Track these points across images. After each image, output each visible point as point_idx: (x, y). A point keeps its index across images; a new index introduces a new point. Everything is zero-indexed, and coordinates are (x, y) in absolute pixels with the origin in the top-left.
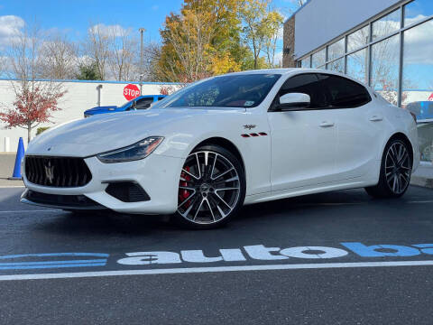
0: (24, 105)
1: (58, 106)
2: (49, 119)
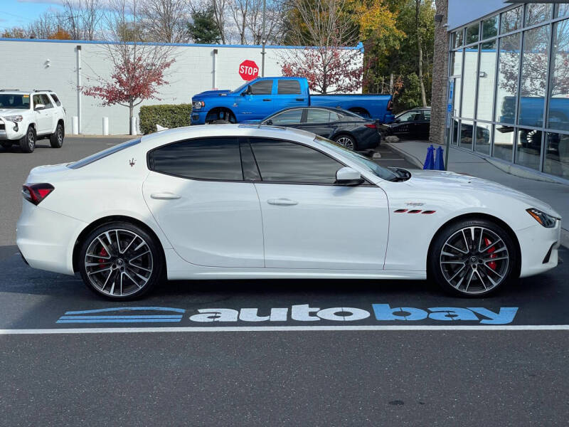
0: (124, 78)
1: (163, 79)
2: (154, 94)
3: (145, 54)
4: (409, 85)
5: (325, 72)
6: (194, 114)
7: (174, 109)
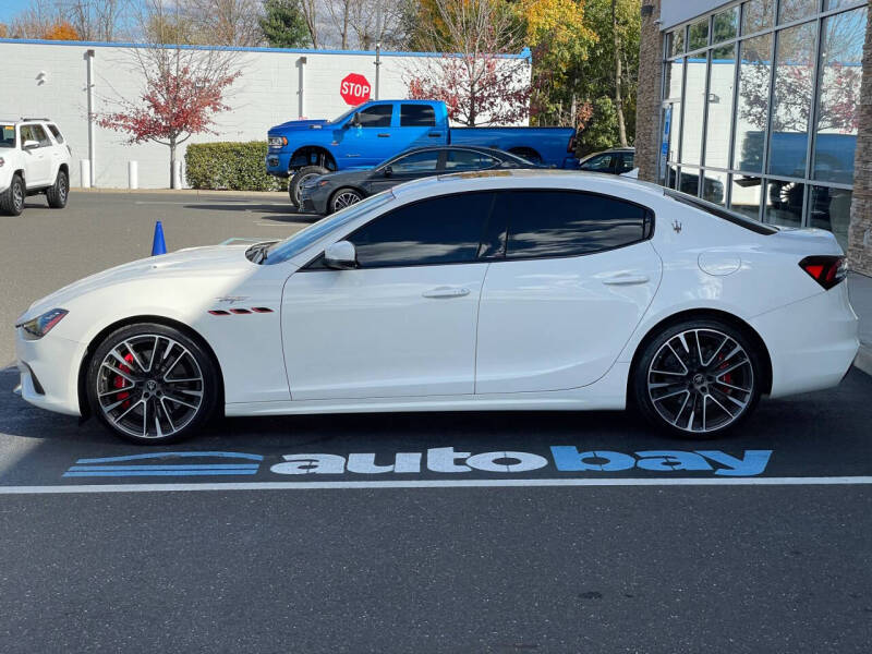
0: (162, 101)
1: (223, 102)
2: (208, 126)
3: (194, 63)
4: (600, 115)
5: (473, 93)
6: (272, 157)
7: (236, 151)
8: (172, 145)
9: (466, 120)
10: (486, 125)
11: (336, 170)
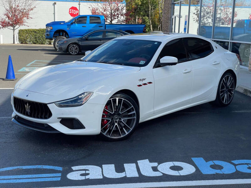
0: (10, 15)
1: (30, 16)
2: (25, 24)
3: (20, 4)
4: (144, 22)
5: (111, 13)
6: (47, 33)
7: (35, 31)
8: (14, 30)
9: (109, 22)
10: (116, 23)
11: (69, 37)
